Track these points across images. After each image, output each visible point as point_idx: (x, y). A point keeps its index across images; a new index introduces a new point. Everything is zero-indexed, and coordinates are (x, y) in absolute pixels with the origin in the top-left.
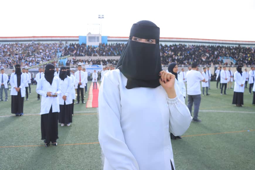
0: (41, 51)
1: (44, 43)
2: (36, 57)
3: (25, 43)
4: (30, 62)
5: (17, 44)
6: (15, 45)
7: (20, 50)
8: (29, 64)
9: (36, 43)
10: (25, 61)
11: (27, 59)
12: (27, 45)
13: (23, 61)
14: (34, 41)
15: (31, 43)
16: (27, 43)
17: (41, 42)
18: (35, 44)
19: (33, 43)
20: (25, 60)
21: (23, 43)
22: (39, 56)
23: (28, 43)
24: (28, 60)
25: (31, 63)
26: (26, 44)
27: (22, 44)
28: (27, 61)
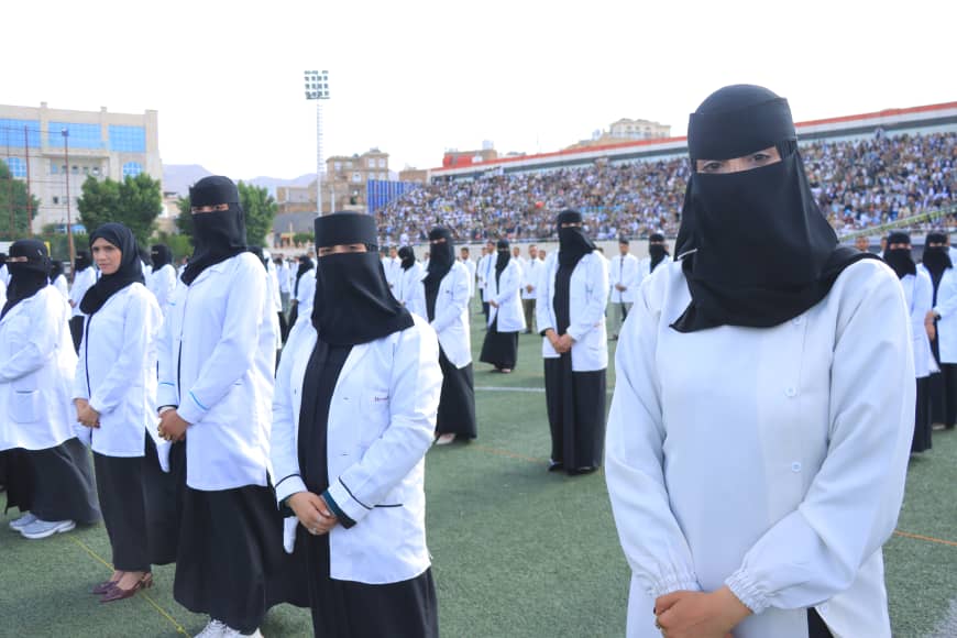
0: (909, 166)
1: (925, 132)
2: (887, 190)
3: (846, 139)
4: (860, 211)
5: (816, 147)
6: (811, 152)
7: (827, 167)
8: (858, 217)
9: (891, 135)
10: (842, 207)
11: (851, 199)
12: (856, 146)
13: (836, 207)
14: (881, 130)
15: (869, 138)
16: (855, 141)
17: (912, 133)
18: (888, 141)
19: (878, 136)
20: (842, 202)
21: (838, 140)
22: (897, 186)
23: (861, 137)
24: (854, 203)
25: (864, 217)
26: (850, 142)
27: (834, 145)
28: (849, 207)
